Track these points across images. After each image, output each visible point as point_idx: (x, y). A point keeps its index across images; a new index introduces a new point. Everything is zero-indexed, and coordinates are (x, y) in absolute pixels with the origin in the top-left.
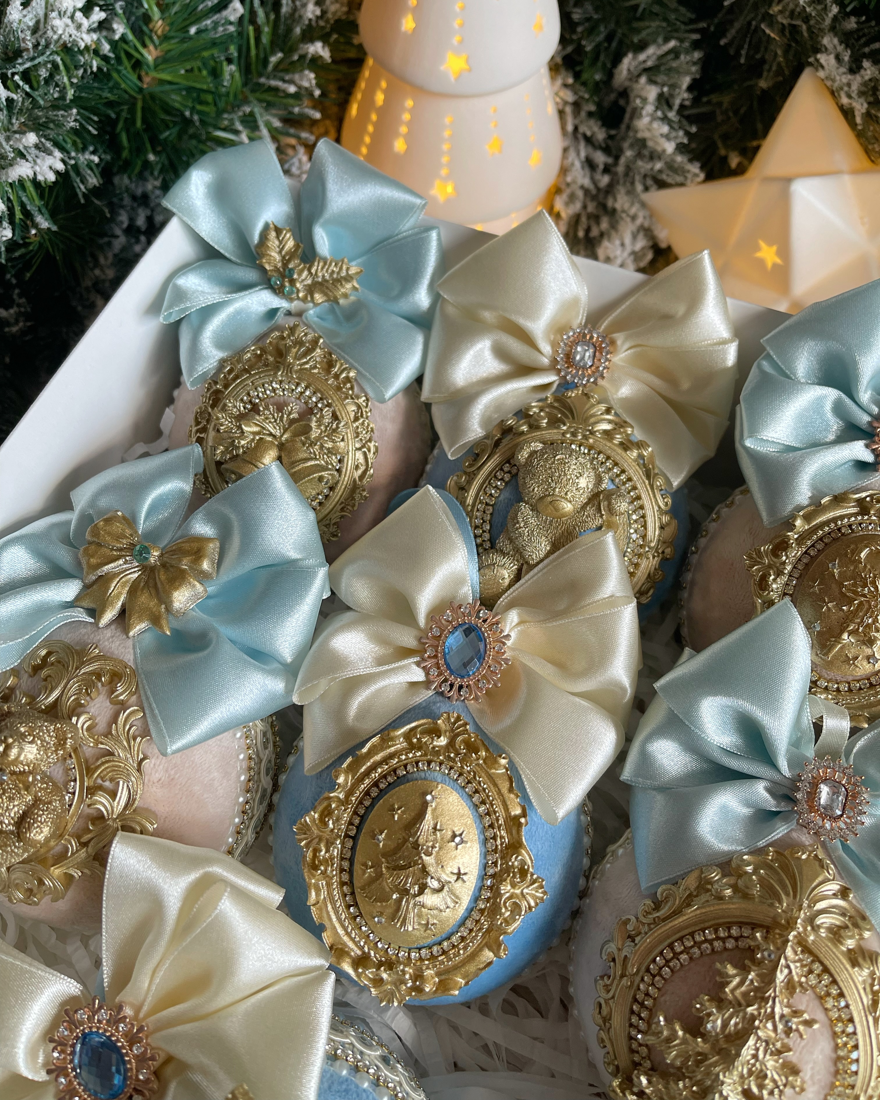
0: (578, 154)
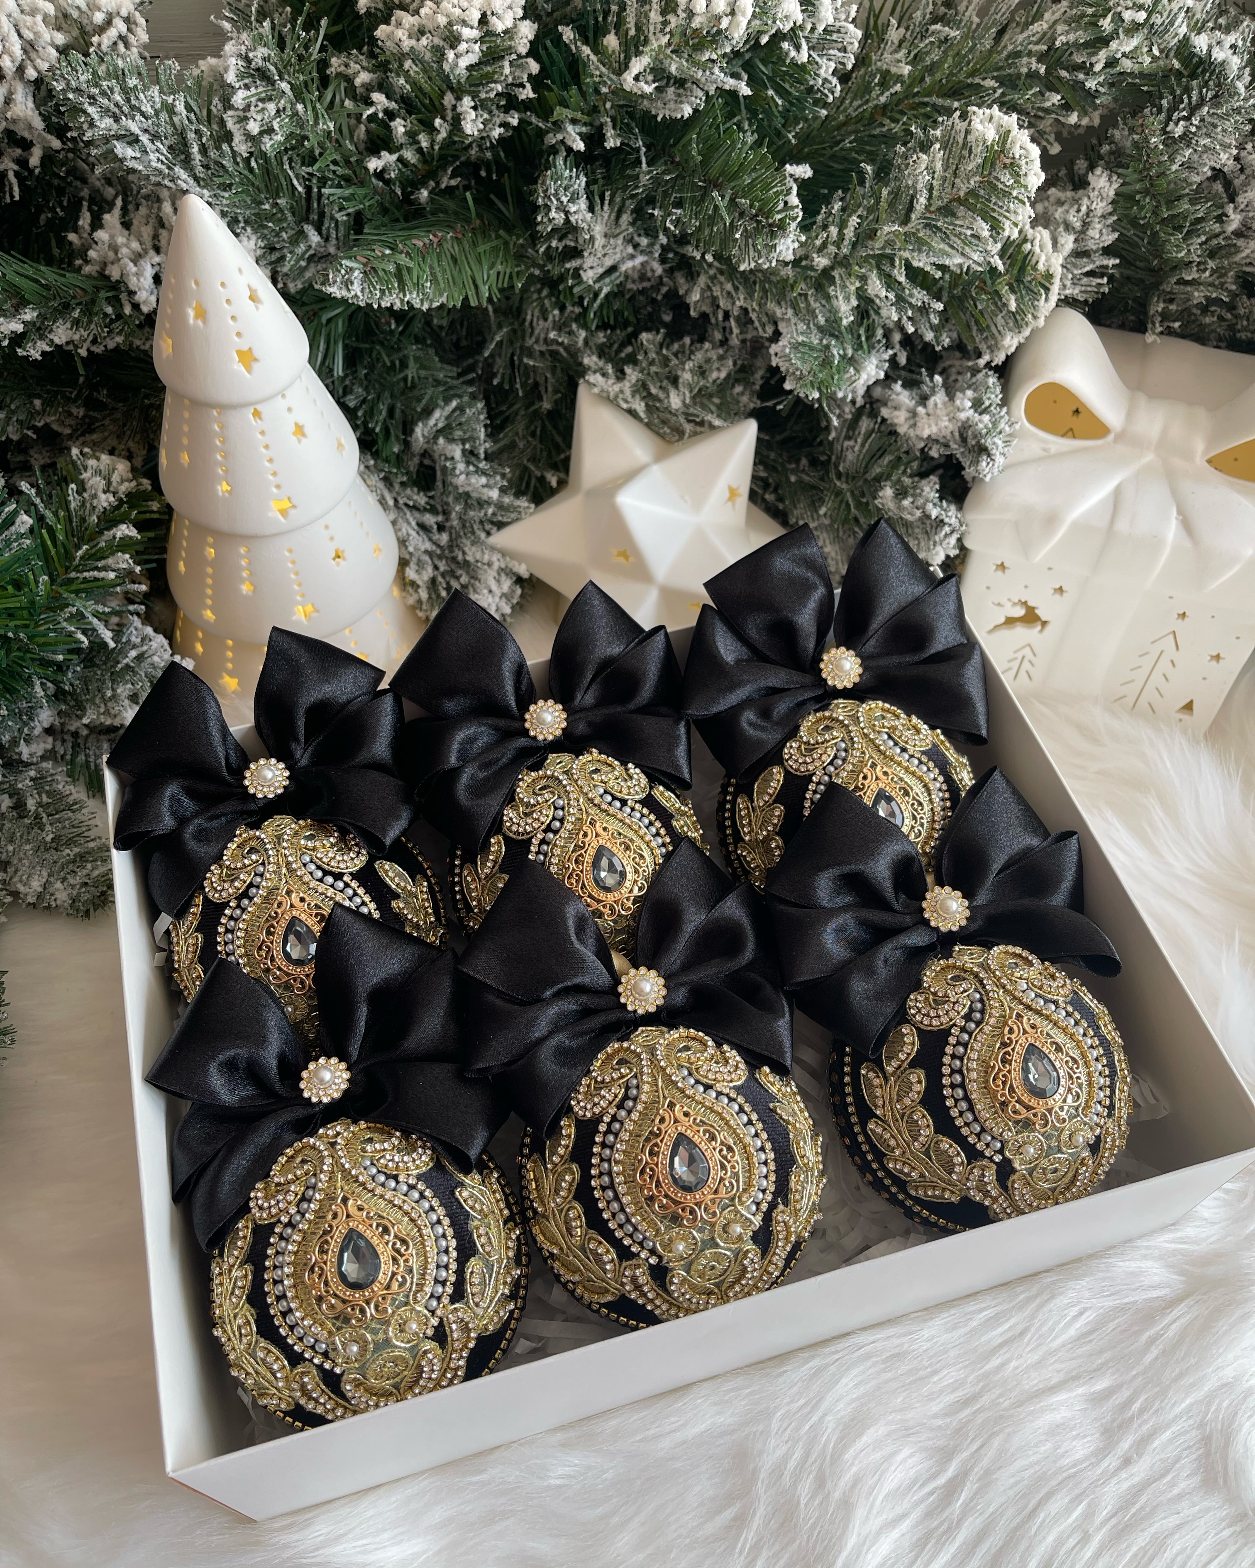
0: (409, 523)
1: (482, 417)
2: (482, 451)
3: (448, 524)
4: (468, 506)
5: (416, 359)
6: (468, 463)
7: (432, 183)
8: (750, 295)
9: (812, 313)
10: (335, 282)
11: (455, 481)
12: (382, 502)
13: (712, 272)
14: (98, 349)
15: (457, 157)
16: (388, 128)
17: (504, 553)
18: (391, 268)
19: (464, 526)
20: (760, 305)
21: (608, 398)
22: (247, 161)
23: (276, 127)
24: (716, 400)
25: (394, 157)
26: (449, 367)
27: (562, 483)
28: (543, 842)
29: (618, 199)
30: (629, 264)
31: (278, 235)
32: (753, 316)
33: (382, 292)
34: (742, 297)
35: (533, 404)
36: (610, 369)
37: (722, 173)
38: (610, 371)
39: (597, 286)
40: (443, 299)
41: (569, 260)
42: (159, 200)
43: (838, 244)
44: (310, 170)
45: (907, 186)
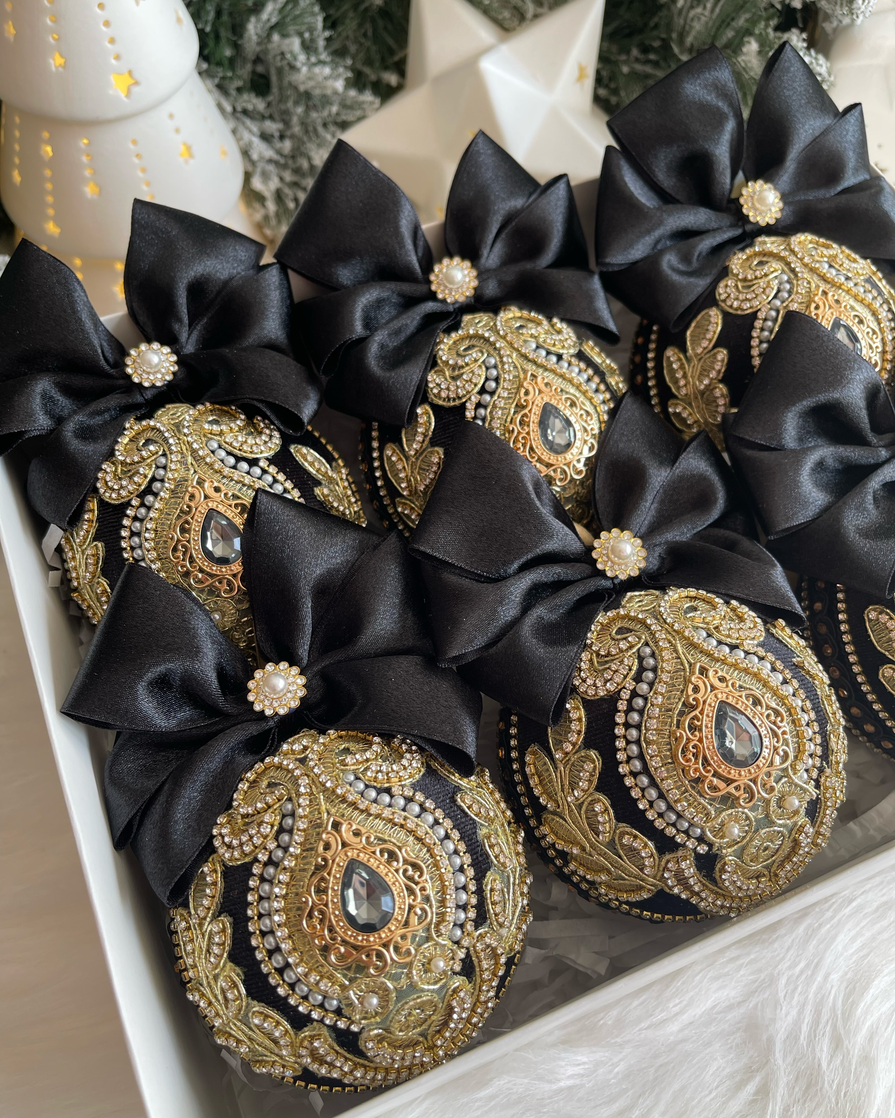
2: (321, 42)
3: (288, 133)
6: (308, 56)
11: (295, 80)
27: (402, 82)
28: (479, 405)
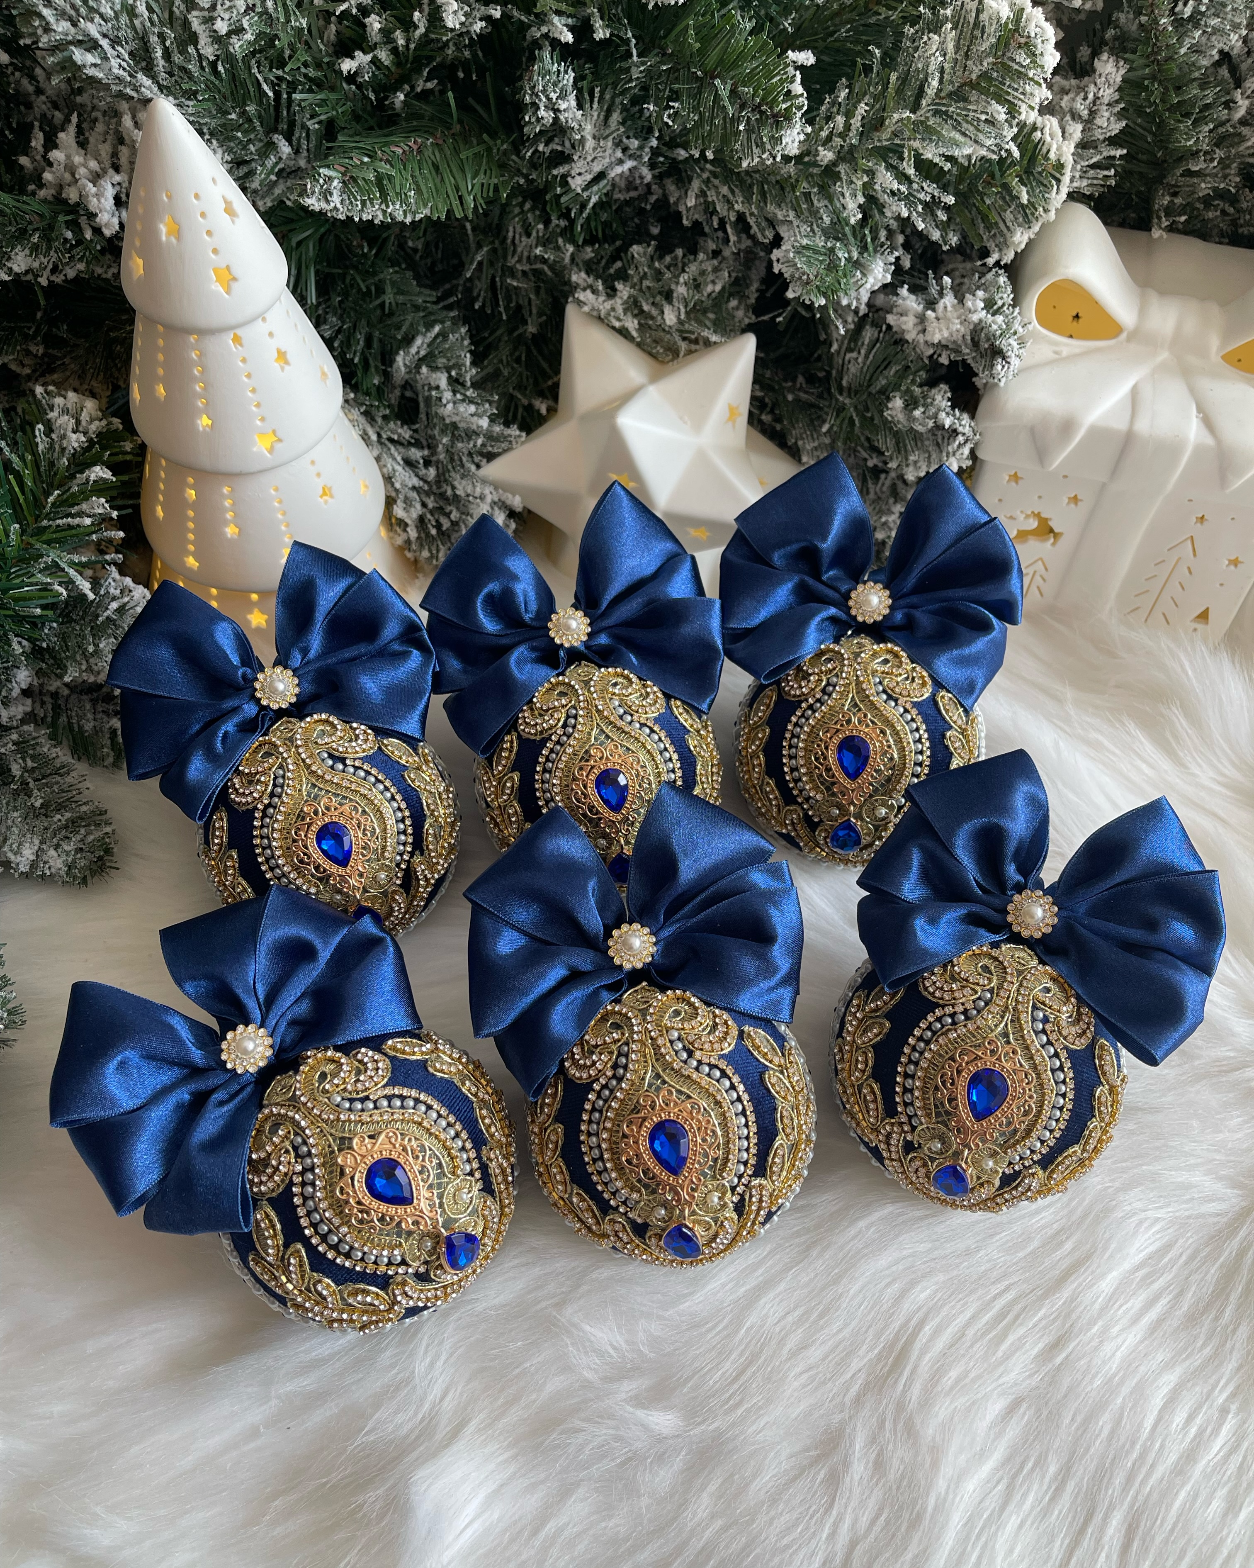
0: (394, 459)
1: (466, 343)
2: (468, 378)
3: (434, 459)
4: (455, 438)
5: (393, 283)
6: (454, 392)
7: (407, 87)
8: (748, 199)
9: (815, 214)
10: (313, 192)
11: (441, 411)
12: (365, 437)
13: (705, 176)
14: (58, 279)
15: (431, 59)
16: (364, 26)
17: (496, 486)
18: (371, 176)
19: (452, 460)
20: (758, 207)
21: (599, 318)
22: (213, 65)
23: (246, 25)
24: (711, 316)
25: (369, 57)
26: (428, 292)
27: (552, 411)
29: (608, 97)
30: (618, 170)
31: (245, 148)
32: (751, 221)
33: (364, 203)
34: (740, 200)
35: (516, 328)
36: (600, 285)
37: (720, 62)
38: (601, 288)
39: (585, 194)
40: (427, 211)
41: (555, 167)
42: (117, 115)
43: (843, 135)
44: (280, 73)
45: (917, 70)
